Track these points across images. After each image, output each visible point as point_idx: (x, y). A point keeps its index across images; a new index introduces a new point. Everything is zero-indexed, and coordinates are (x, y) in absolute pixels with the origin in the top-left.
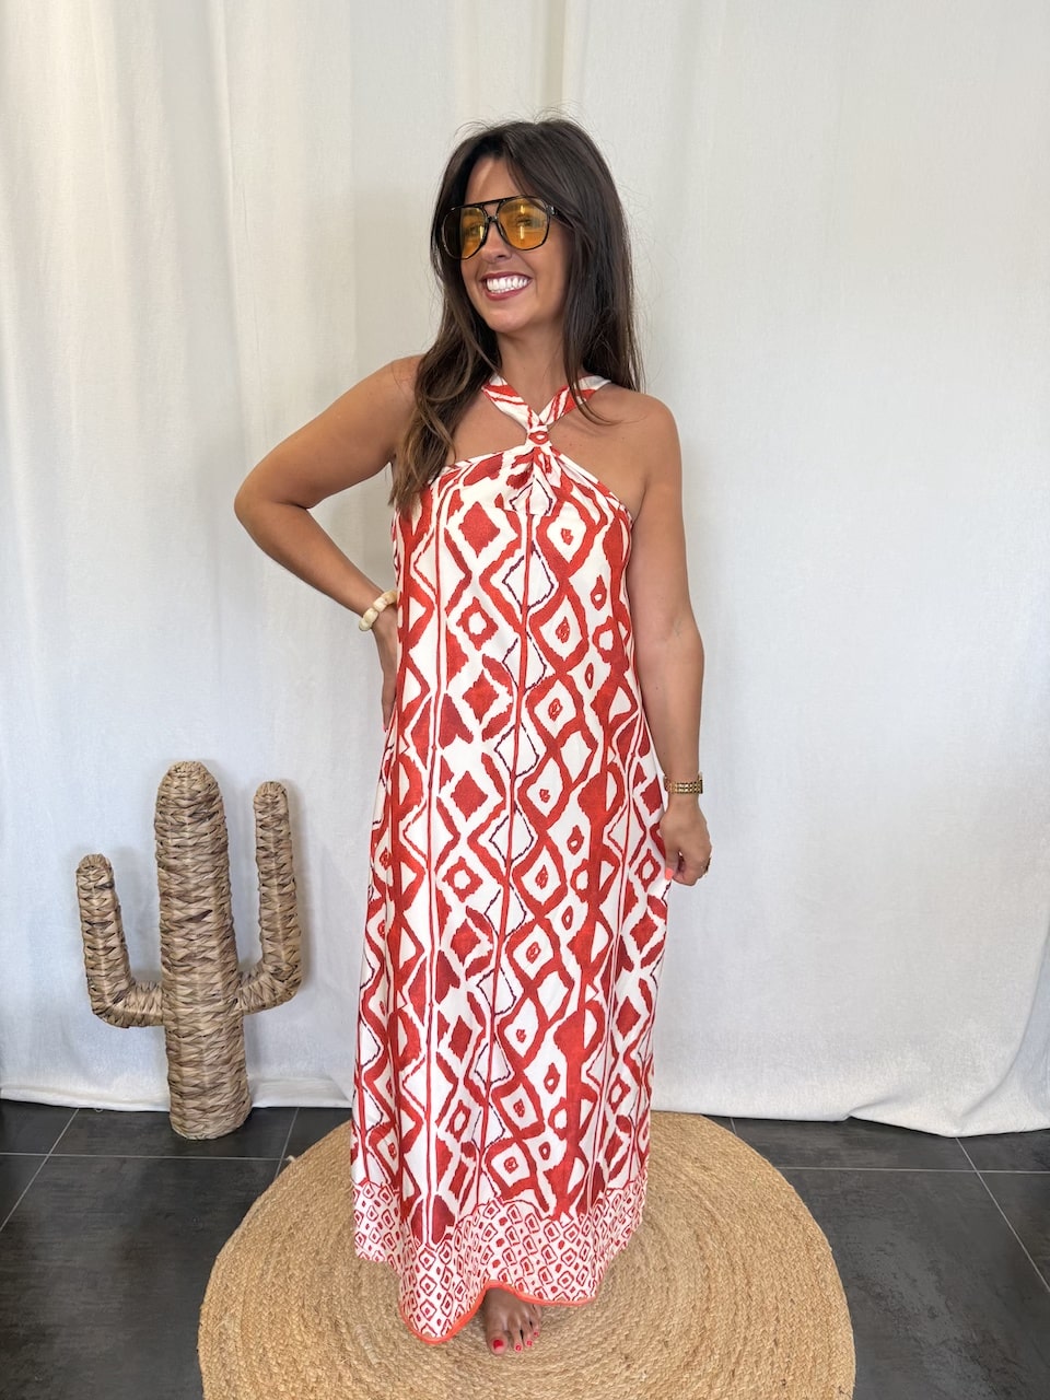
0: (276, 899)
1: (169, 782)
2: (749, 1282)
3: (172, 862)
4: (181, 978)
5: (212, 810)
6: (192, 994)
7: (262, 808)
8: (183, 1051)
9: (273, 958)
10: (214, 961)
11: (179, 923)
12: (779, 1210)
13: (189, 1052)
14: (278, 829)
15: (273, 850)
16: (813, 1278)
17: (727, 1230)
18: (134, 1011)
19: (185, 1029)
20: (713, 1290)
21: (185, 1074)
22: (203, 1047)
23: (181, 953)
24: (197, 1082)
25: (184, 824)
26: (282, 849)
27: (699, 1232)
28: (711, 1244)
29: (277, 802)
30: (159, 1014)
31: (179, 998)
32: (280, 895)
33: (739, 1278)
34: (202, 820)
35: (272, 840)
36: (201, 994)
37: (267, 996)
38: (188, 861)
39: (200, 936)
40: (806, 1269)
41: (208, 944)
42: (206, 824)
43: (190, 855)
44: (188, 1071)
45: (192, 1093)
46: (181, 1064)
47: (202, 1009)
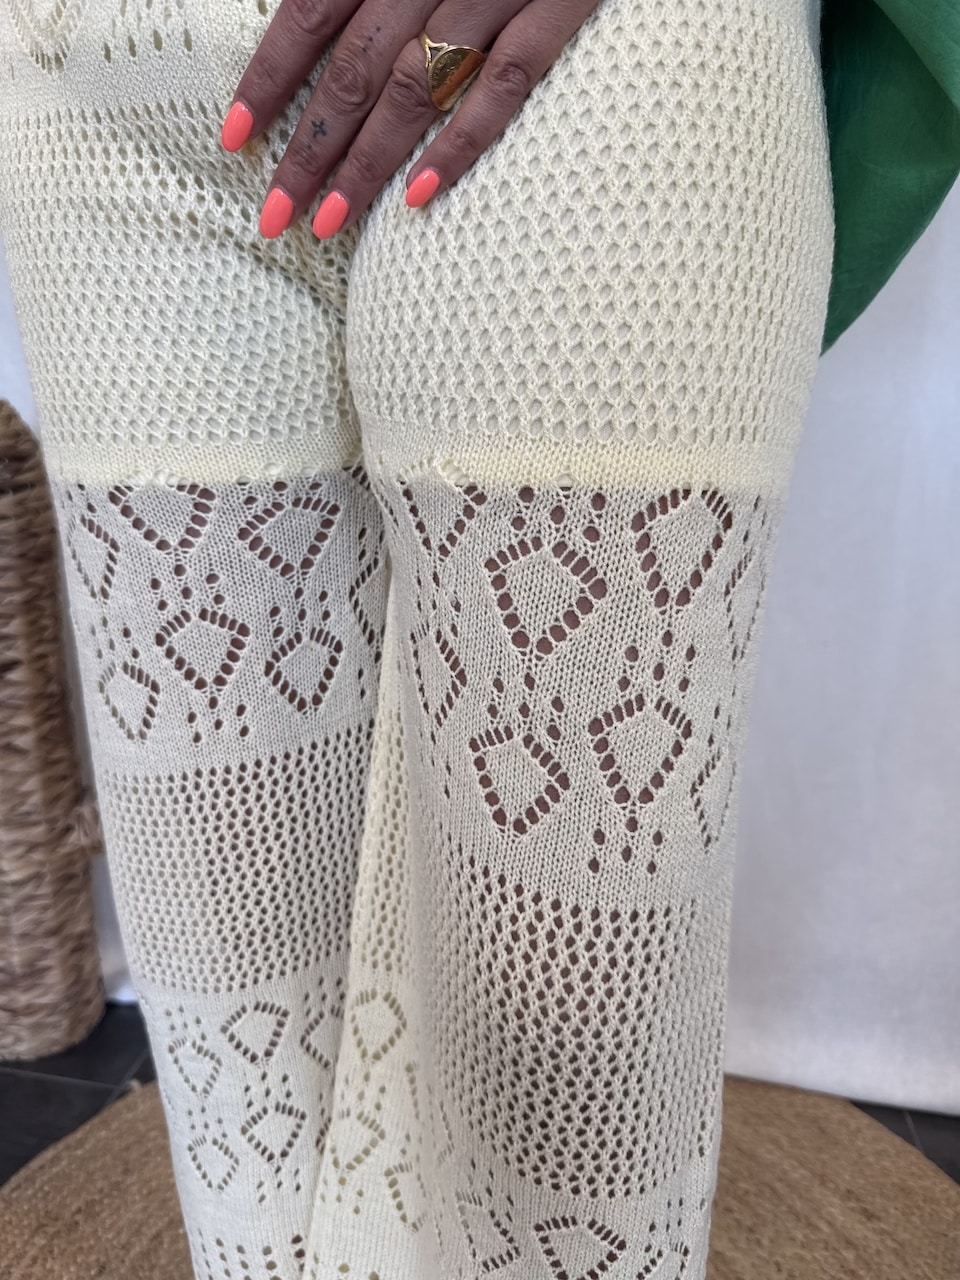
10: (27, 753)
22: (9, 902)
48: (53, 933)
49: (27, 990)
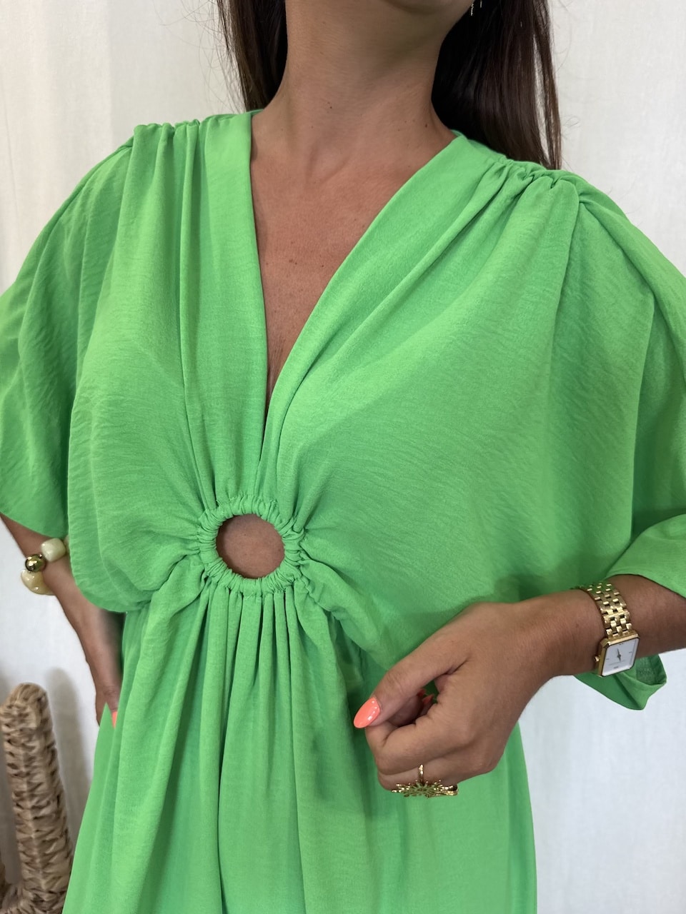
0: (30, 824)
7: (7, 720)
14: (31, 744)
15: (24, 770)
26: (35, 767)
29: (27, 715)
32: (36, 818)
35: (22, 758)
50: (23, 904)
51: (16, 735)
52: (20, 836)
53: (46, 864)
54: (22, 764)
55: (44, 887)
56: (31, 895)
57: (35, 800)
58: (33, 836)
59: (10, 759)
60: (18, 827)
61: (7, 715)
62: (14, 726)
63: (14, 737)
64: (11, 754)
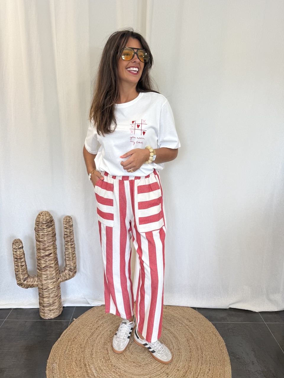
0: (70, 249)
1: (39, 217)
2: (202, 353)
3: (41, 240)
4: (43, 273)
5: (52, 224)
6: (47, 277)
8: (44, 294)
9: (69, 266)
10: (53, 267)
11: (43, 257)
12: (211, 333)
13: (46, 294)
14: (70, 229)
15: (69, 235)
16: (220, 352)
17: (196, 338)
18: (30, 283)
19: (44, 287)
20: (192, 355)
21: (45, 300)
22: (50, 292)
23: (43, 266)
24: (48, 302)
25: (44, 229)
26: (71, 235)
27: (188, 339)
28: (192, 342)
29: (70, 221)
30: (37, 283)
31: (43, 278)
32: (71, 247)
33: (200, 352)
34: (49, 227)
35: (69, 232)
36: (49, 277)
37: (68, 276)
38: (46, 239)
39: (49, 260)
40: (218, 349)
41: (51, 263)
42: (51, 228)
43: (46, 237)
44: (45, 299)
45: (46, 306)
46: (44, 298)
47: (50, 281)
48: (57, 296)
49: (53, 306)
50: (66, 271)
51: (67, 226)
52: (67, 253)
53: (73, 260)
54: (68, 233)
55: (72, 265)
56: (68, 269)
57: (71, 242)
58: (70, 252)
59: (66, 233)
60: (66, 251)
61: (66, 222)
62: (67, 224)
63: (67, 227)
64: (66, 231)
